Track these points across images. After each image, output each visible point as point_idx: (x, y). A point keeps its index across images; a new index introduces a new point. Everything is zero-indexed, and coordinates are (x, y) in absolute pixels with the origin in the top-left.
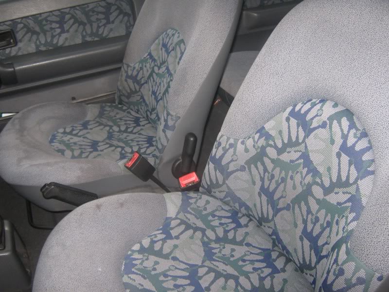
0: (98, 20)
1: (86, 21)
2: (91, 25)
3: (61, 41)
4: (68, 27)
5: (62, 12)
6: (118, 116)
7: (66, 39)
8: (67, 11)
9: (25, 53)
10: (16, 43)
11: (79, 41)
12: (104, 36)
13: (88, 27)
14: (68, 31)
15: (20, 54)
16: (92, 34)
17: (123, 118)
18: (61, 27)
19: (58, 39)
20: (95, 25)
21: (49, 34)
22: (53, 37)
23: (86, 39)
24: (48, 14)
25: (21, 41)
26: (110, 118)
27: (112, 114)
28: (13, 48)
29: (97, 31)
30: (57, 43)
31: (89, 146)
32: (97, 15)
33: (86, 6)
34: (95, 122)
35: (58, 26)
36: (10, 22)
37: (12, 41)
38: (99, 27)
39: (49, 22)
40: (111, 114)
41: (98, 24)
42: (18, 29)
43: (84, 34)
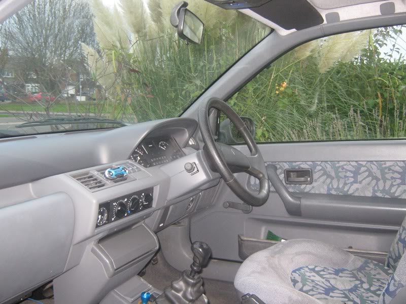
0: (392, 178)
1: (380, 177)
2: (385, 182)
3: (352, 190)
4: (362, 179)
5: (358, 164)
6: (378, 276)
7: (357, 189)
8: (364, 163)
9: (317, 192)
10: (311, 183)
11: (369, 194)
12: (396, 195)
13: (381, 183)
14: (360, 182)
15: (313, 192)
16: (383, 191)
17: (381, 280)
18: (355, 177)
19: (350, 187)
20: (388, 183)
21: (342, 181)
22: (345, 184)
23: (377, 194)
24: (345, 163)
25: (316, 181)
26: (368, 275)
27: (373, 272)
28: (308, 185)
29: (390, 189)
30: (348, 191)
31: (323, 288)
32: (393, 173)
33: (384, 162)
34: (351, 273)
35: (352, 175)
36: (311, 163)
37: (309, 179)
38: (392, 185)
39: (344, 170)
40: (371, 272)
41: (392, 182)
42: (316, 170)
43: (376, 188)
